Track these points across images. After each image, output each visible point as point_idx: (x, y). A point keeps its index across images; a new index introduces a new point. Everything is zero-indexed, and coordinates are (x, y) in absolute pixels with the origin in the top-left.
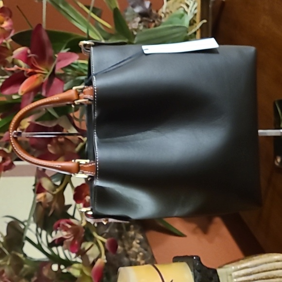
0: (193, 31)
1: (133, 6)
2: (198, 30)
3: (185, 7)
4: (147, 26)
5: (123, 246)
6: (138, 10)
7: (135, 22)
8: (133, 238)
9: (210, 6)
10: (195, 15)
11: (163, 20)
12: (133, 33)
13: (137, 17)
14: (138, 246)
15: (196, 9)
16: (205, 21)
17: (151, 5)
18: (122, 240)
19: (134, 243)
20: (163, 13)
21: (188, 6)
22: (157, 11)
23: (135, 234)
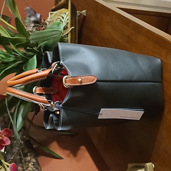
0: (66, 33)
1: (29, 17)
2: (69, 32)
3: (62, 18)
4: (38, 29)
5: (23, 167)
6: (33, 19)
7: (30, 27)
8: (29, 162)
9: (77, 18)
10: (68, 23)
11: (48, 26)
12: (29, 33)
13: (32, 23)
14: (32, 166)
15: (68, 20)
16: (73, 27)
17: (41, 16)
18: (22, 163)
19: (30, 164)
20: (48, 21)
22: (44, 20)
23: (31, 159)
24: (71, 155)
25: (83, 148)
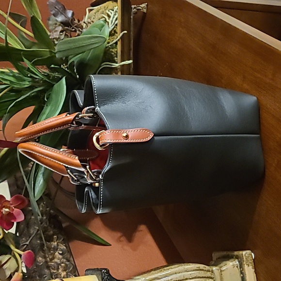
0: (115, 41)
1: (55, 15)
2: (119, 40)
3: (107, 17)
4: (69, 35)
5: (45, 257)
6: (60, 19)
7: (56, 31)
8: (56, 249)
9: (132, 17)
10: (116, 25)
11: (84, 30)
12: (54, 42)
13: (59, 25)
14: (61, 256)
15: (116, 19)
16: (126, 32)
17: (73, 14)
18: (43, 251)
19: (57, 253)
20: (84, 22)
21: (109, 16)
22: (79, 21)
23: (58, 245)
24: (123, 239)
25: (143, 228)
